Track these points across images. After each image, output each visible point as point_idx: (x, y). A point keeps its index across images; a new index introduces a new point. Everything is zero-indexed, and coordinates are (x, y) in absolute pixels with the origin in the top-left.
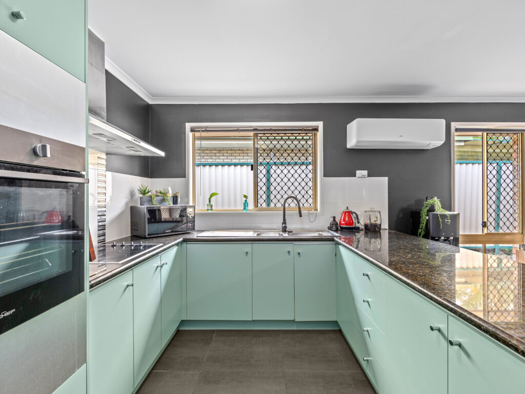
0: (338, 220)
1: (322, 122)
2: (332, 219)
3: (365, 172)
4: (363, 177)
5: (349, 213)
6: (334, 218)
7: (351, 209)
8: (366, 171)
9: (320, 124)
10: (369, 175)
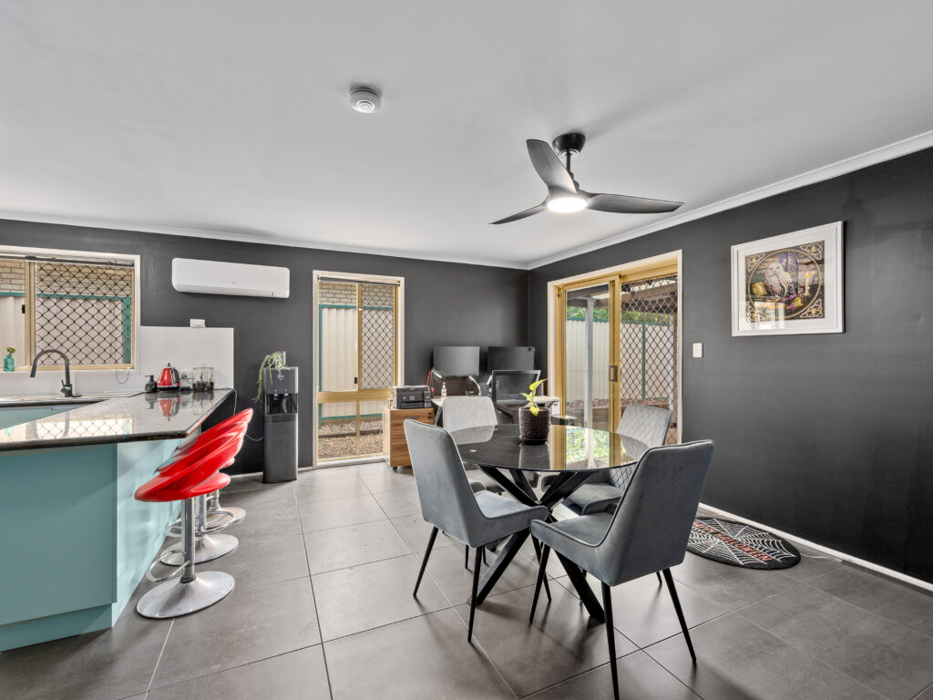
0: (155, 379)
1: (139, 256)
2: (149, 378)
3: (202, 322)
4: (198, 327)
5: (169, 371)
6: (152, 377)
7: (173, 366)
8: (204, 321)
9: (137, 259)
10: (207, 325)
